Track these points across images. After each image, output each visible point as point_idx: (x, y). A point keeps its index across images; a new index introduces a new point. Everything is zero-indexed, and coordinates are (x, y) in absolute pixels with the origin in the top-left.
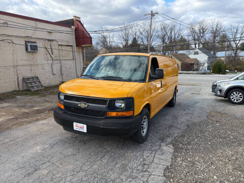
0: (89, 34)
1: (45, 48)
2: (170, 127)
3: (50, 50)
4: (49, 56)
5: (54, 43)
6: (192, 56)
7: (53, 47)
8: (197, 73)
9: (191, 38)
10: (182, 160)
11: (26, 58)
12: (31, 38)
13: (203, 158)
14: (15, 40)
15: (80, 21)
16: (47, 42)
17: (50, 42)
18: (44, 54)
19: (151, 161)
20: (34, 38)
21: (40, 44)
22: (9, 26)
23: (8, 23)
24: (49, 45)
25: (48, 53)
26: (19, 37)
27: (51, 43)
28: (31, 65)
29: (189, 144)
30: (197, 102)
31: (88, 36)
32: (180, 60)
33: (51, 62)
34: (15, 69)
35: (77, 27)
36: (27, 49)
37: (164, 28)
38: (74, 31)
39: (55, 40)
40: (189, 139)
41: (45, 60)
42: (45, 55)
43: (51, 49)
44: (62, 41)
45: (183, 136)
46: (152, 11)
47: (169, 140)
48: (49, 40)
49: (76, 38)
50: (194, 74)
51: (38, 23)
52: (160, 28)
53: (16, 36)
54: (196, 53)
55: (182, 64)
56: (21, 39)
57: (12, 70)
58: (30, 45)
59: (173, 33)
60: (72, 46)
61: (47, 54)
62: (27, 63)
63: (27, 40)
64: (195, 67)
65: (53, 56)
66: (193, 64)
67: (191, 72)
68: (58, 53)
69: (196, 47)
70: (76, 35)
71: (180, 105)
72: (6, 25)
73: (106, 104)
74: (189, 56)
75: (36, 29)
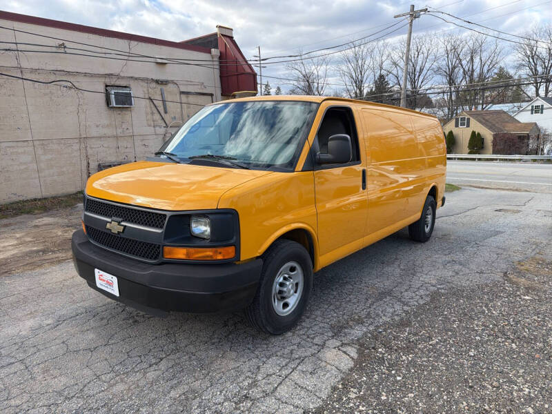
0: (250, 66)
1: (150, 99)
2: (383, 295)
3: (159, 104)
4: (157, 116)
5: (170, 87)
6: (525, 117)
7: (168, 97)
8: (535, 161)
9: (525, 72)
10: (362, 398)
11: (106, 122)
12: (118, 77)
13: (431, 396)
14: (83, 83)
15: (231, 38)
16: (154, 85)
17: (159, 87)
18: (147, 114)
19: (269, 388)
20: (123, 78)
21: (136, 91)
22: (68, 51)
23: (67, 44)
24: (159, 92)
25: (155, 111)
26: (92, 76)
27: (163, 87)
28: (117, 137)
29: (408, 349)
30: (497, 233)
31: (248, 70)
32: (490, 128)
33: (161, 131)
34: (83, 145)
35: (223, 50)
36: (108, 102)
37: (455, 48)
38: (216, 59)
39: (173, 82)
40: (415, 334)
41: (149, 126)
42: (150, 116)
43: (164, 101)
44: (190, 83)
45: (404, 324)
46: (413, 6)
47: (358, 332)
48: (157, 82)
49: (221, 77)
50: (526, 161)
51: (134, 43)
52: (442, 51)
53: (85, 74)
54: (538, 110)
55: (495, 137)
56: (96, 80)
57: (76, 147)
58: (116, 94)
59: (477, 60)
60: (211, 95)
61: (152, 113)
62: (108, 132)
63: (108, 81)
64: (532, 144)
65: (167, 117)
66: (528, 137)
67: (517, 157)
68: (179, 110)
69: (538, 95)
70: (221, 68)
71: (445, 237)
72: (62, 50)
73: (161, 227)
74: (516, 118)
75: (130, 56)
